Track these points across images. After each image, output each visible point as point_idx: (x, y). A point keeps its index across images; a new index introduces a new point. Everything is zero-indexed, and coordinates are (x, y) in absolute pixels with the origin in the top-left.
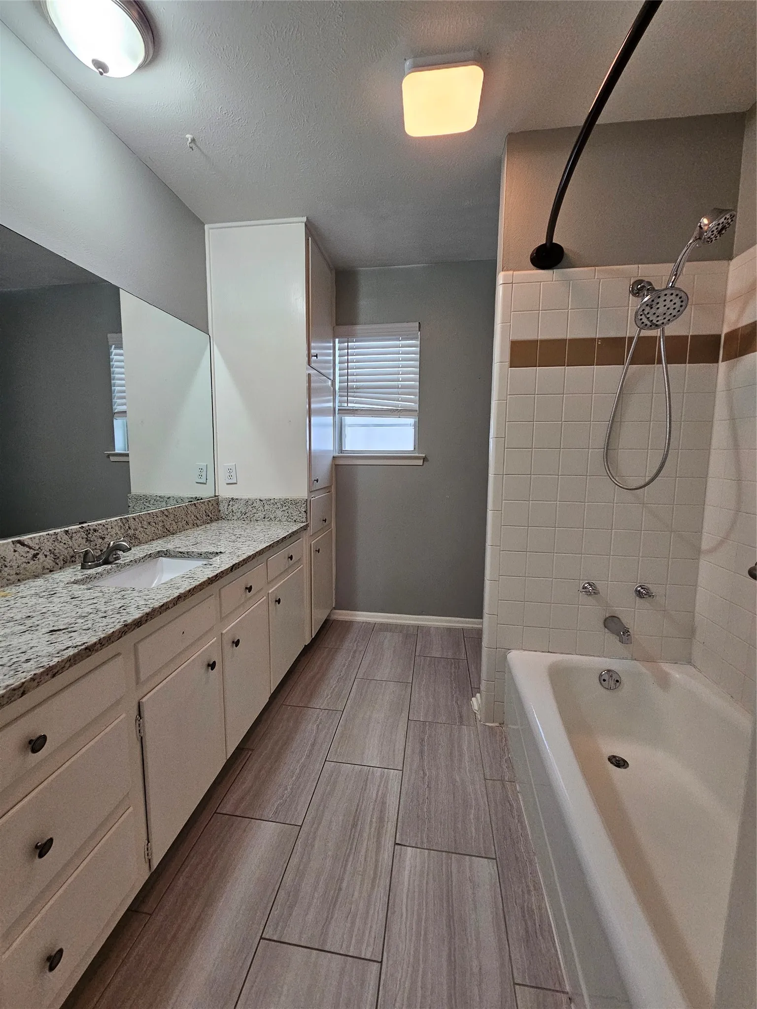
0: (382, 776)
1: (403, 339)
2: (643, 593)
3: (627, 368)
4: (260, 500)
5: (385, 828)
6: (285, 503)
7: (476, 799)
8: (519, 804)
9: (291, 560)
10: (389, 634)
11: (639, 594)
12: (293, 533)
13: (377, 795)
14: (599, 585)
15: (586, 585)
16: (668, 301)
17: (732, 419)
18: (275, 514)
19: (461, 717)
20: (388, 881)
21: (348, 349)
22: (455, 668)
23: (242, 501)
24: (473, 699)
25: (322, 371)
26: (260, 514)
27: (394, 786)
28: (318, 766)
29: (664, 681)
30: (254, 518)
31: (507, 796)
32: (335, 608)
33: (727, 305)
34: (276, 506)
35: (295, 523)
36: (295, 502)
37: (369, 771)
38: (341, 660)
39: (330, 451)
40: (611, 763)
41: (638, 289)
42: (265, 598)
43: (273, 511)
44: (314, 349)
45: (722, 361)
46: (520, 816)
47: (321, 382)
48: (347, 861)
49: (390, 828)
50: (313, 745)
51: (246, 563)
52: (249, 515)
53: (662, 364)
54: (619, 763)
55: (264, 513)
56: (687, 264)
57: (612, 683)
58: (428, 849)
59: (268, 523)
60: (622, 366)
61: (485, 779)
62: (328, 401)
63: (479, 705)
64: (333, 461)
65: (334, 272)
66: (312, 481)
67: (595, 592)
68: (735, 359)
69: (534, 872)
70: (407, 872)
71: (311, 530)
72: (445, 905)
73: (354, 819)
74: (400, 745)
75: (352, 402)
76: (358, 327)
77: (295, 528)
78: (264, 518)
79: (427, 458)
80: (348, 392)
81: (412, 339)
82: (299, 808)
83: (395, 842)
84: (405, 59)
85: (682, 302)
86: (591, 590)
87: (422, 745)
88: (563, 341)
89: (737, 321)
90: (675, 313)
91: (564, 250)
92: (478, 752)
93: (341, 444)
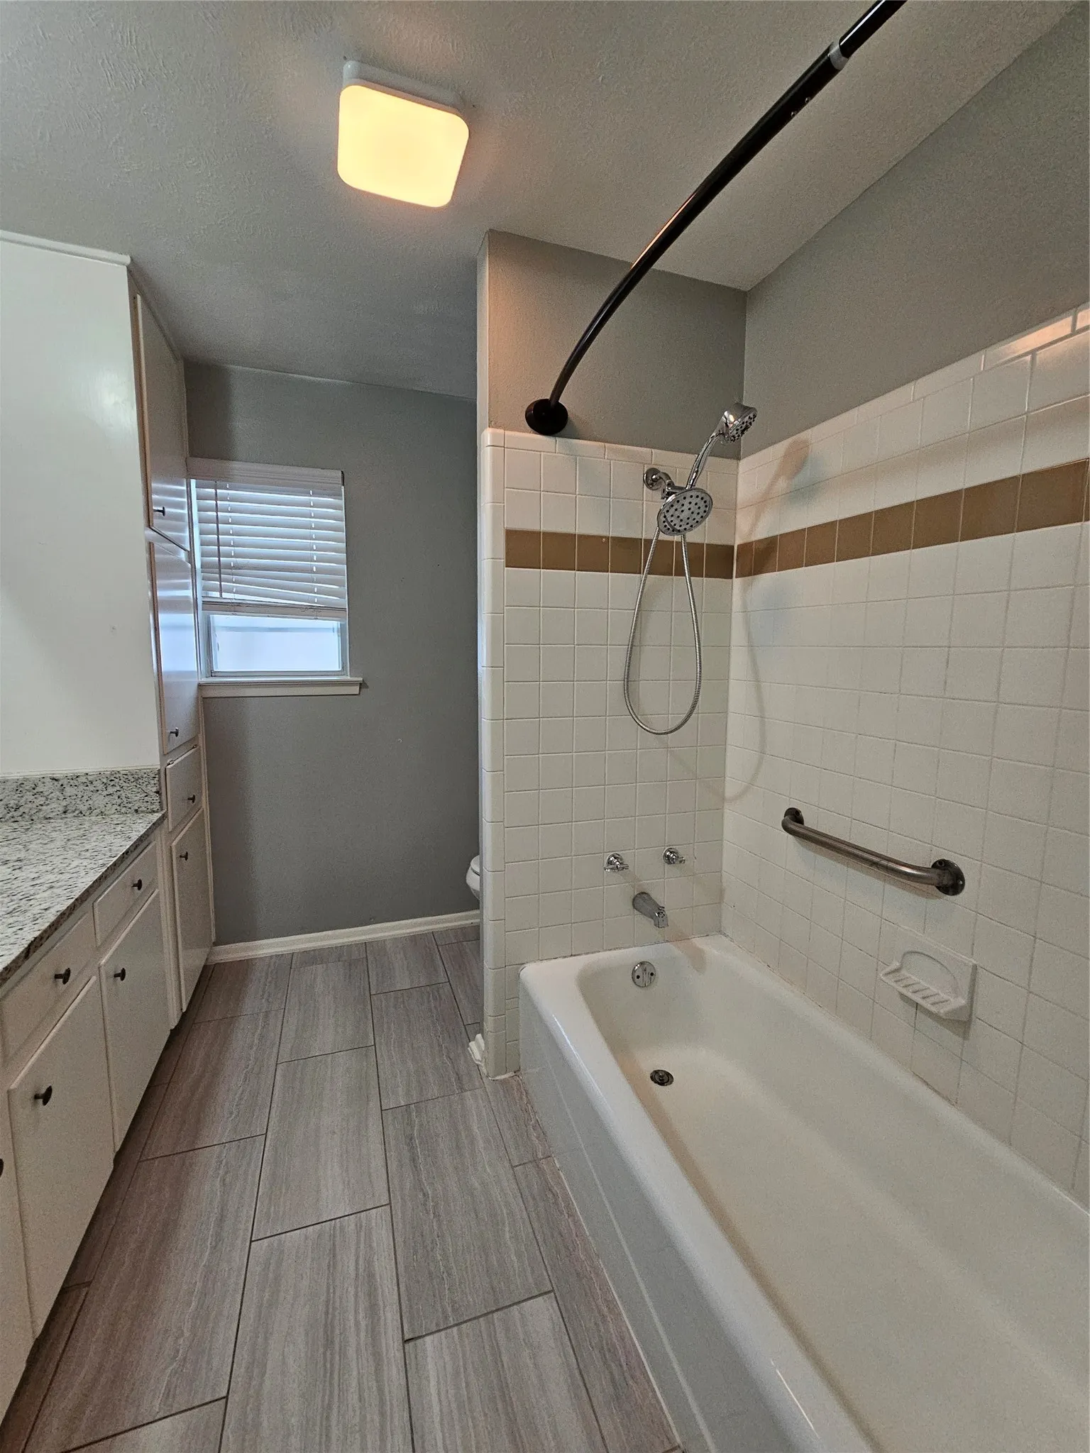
0: (359, 1227)
1: (314, 494)
2: (671, 858)
3: (646, 577)
4: (53, 779)
5: (382, 1323)
6: (111, 780)
7: (507, 1204)
8: (564, 1188)
9: (139, 889)
10: (320, 968)
11: (669, 860)
12: (141, 839)
13: (357, 1269)
14: (627, 858)
15: (611, 859)
16: (693, 503)
17: (751, 646)
18: (90, 802)
19: (459, 1079)
20: (406, 1415)
21: (216, 500)
22: (435, 999)
23: (9, 783)
24: (472, 1044)
25: (168, 534)
26: (53, 806)
27: (382, 1236)
28: (238, 1258)
29: (698, 961)
30: (41, 815)
31: (547, 1182)
32: (215, 944)
33: (738, 511)
34: (91, 788)
35: (136, 815)
36: (135, 778)
37: (335, 1227)
38: (244, 1037)
39: (192, 672)
40: (655, 1082)
41: (654, 481)
42: (94, 978)
43: (86, 798)
44: (157, 493)
45: (736, 577)
46: (569, 1206)
47: (166, 553)
48: (328, 1418)
49: (390, 1317)
50: (221, 1219)
51: (56, 929)
52: (26, 811)
53: (685, 575)
54: (662, 1078)
55: (64, 803)
56: (709, 458)
57: (646, 978)
58: (457, 1325)
59: (77, 821)
60: (638, 575)
61: (513, 1167)
62: (185, 587)
63: (482, 1053)
64: (198, 692)
65: (181, 363)
66: (167, 735)
67: (623, 867)
68: (750, 578)
69: (604, 1285)
70: (433, 1383)
71: (169, 824)
72: (500, 1406)
73: (326, 1332)
74: (378, 1162)
75: (230, 591)
76: (236, 465)
77: (140, 828)
78: (65, 812)
79: (365, 683)
80: (220, 574)
81: (329, 496)
82: (215, 1363)
83: (403, 1338)
84: (345, 58)
85: (706, 506)
86: (617, 864)
87: (412, 1148)
88: (572, 537)
89: (751, 531)
90: (698, 518)
91: (569, 414)
92: (495, 1130)
93: (211, 662)
